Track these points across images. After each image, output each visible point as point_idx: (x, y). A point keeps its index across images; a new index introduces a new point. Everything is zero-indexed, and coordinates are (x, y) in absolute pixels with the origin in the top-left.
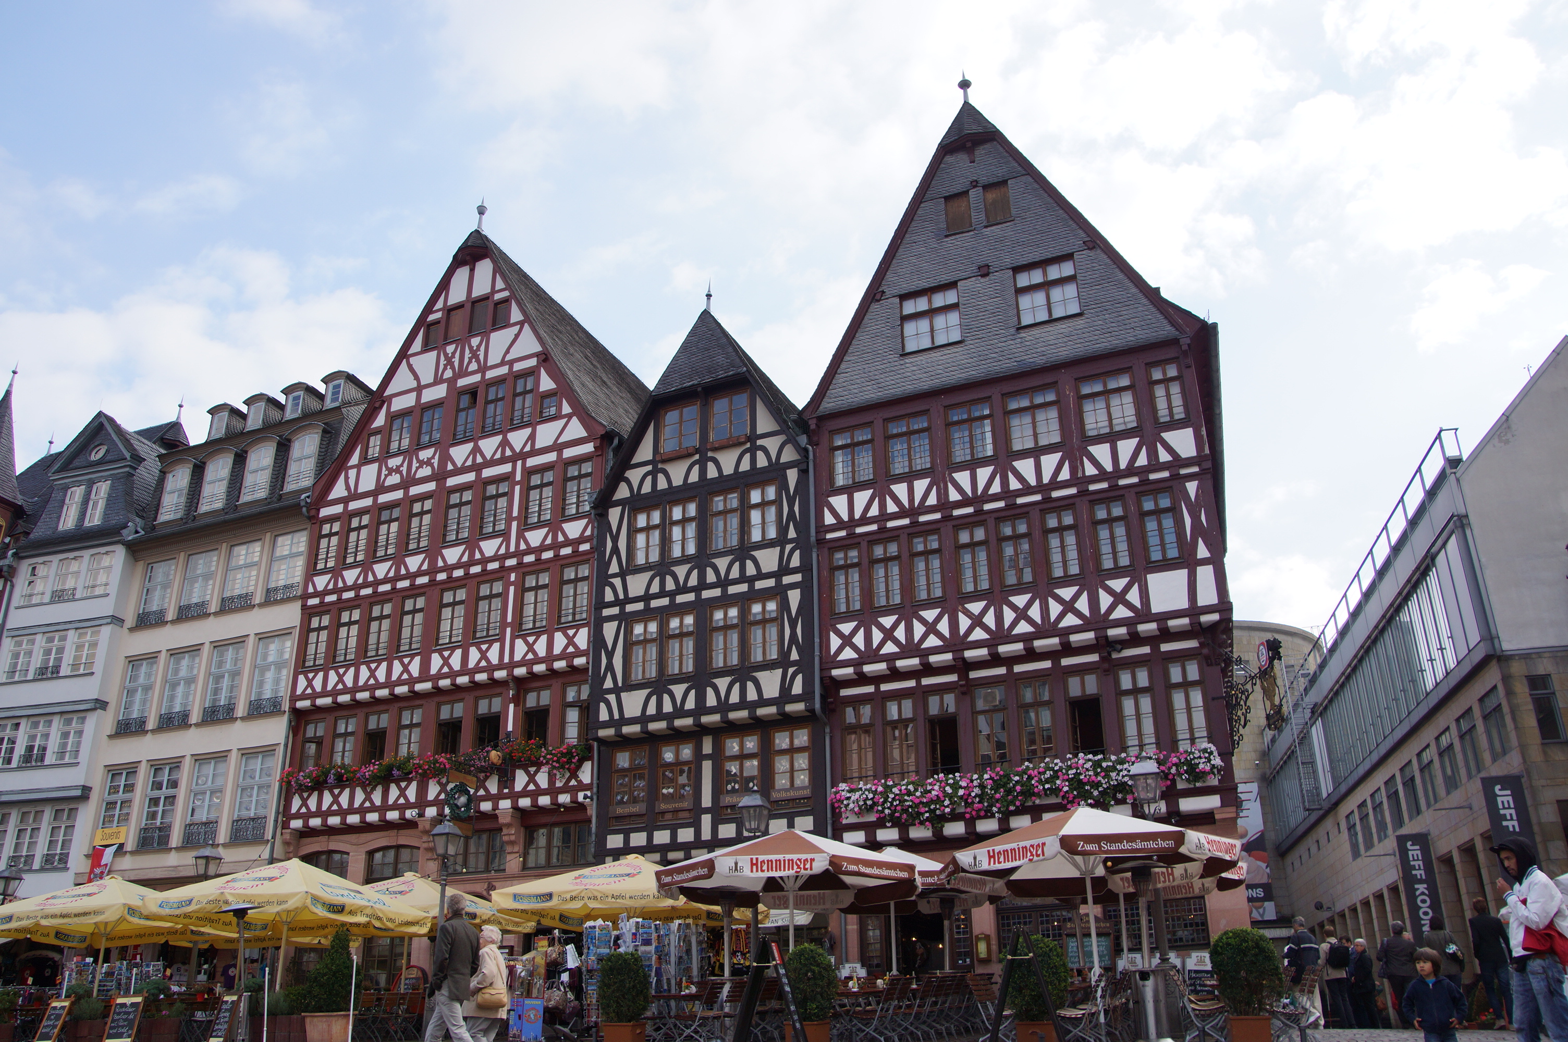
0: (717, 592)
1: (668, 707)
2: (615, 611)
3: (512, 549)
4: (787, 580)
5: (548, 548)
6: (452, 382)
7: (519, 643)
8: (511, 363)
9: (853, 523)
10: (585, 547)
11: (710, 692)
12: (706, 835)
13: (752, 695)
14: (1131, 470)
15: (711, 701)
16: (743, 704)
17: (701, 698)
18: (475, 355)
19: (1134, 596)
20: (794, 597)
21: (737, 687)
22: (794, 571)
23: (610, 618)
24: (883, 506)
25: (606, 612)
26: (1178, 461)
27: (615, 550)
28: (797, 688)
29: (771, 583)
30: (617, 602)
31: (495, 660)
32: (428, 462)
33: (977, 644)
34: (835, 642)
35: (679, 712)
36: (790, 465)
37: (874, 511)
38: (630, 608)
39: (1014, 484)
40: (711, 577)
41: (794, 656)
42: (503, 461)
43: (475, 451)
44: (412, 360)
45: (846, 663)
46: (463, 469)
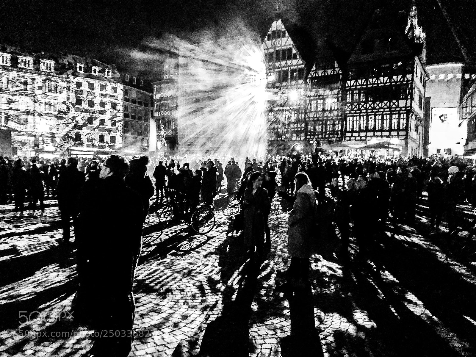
0: (327, 97)
4: (339, 95)
5: (296, 85)
6: (275, 48)
8: (287, 46)
9: (351, 86)
10: (303, 85)
12: (324, 137)
13: (332, 115)
14: (400, 81)
15: (325, 115)
19: (396, 104)
20: (340, 99)
21: (330, 113)
24: (356, 84)
26: (408, 80)
28: (340, 114)
29: (336, 96)
34: (346, 107)
35: (320, 117)
36: (341, 74)
38: (311, 98)
39: (379, 82)
41: (340, 109)
42: (286, 67)
43: (280, 64)
44: (266, 42)
45: (348, 111)
46: (278, 68)
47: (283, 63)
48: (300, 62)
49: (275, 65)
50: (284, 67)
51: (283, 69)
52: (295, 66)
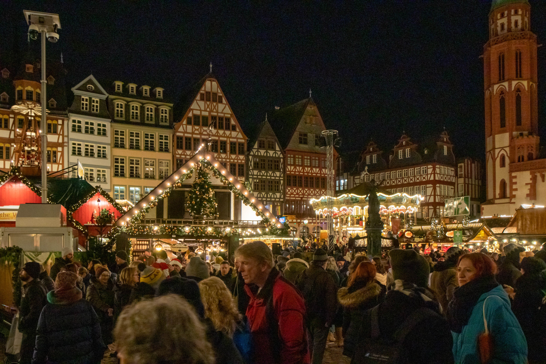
0: (269, 178)
1: (262, 196)
3: (228, 158)
4: (281, 178)
5: (236, 160)
6: (210, 112)
8: (225, 114)
9: (291, 172)
10: (243, 161)
11: (269, 195)
13: (275, 197)
14: (327, 174)
17: (267, 196)
18: (215, 107)
19: (325, 193)
20: (282, 182)
21: (273, 195)
23: (251, 178)
24: (295, 170)
27: (251, 165)
28: (282, 197)
29: (278, 178)
30: (251, 175)
32: (206, 131)
34: (287, 191)
36: (282, 158)
40: (268, 175)
41: (282, 192)
43: (218, 132)
44: (198, 101)
45: (289, 194)
46: (214, 136)
47: (221, 132)
48: (240, 136)
50: (222, 136)
51: (221, 139)
52: (234, 138)
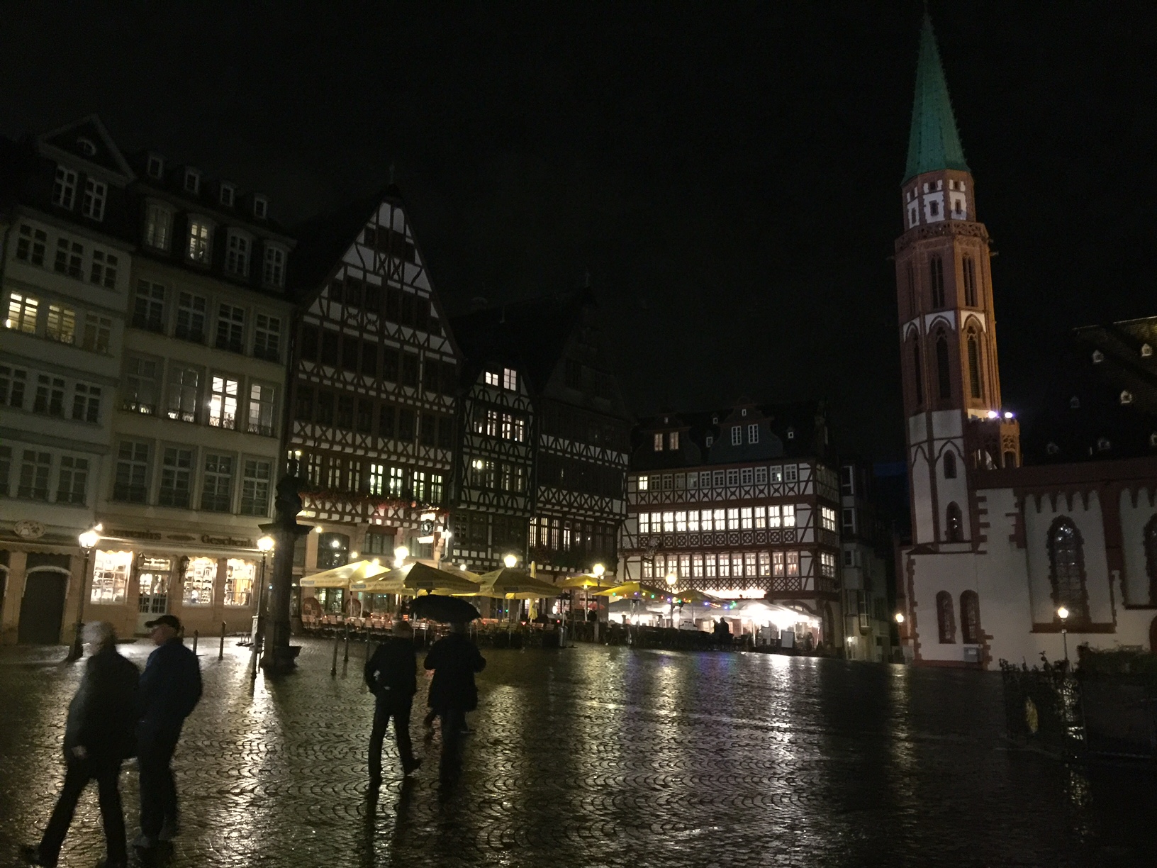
0: (505, 458)
1: (487, 502)
2: (468, 450)
3: (420, 397)
4: (528, 462)
5: (436, 404)
6: (385, 279)
7: (422, 448)
8: (417, 289)
9: (548, 448)
10: (452, 412)
11: (501, 499)
12: (489, 557)
13: (515, 506)
14: (614, 463)
15: (502, 504)
16: (512, 508)
17: (498, 501)
18: (396, 268)
19: (610, 505)
20: (529, 469)
21: (510, 501)
22: (529, 459)
23: (466, 453)
24: (556, 445)
25: (466, 450)
26: (623, 465)
27: (468, 421)
28: (529, 508)
29: (522, 461)
30: (468, 447)
31: (411, 453)
32: (374, 323)
33: (575, 508)
34: (540, 493)
35: (491, 505)
36: (531, 414)
37: (554, 446)
38: (474, 452)
39: (589, 455)
40: (503, 450)
41: (528, 494)
42: (413, 345)
43: (399, 331)
44: (359, 247)
45: (542, 502)
46: (392, 338)
47: (407, 332)
48: (447, 348)
49: (383, 327)
50: (408, 343)
51: (407, 348)
52: (434, 351)
